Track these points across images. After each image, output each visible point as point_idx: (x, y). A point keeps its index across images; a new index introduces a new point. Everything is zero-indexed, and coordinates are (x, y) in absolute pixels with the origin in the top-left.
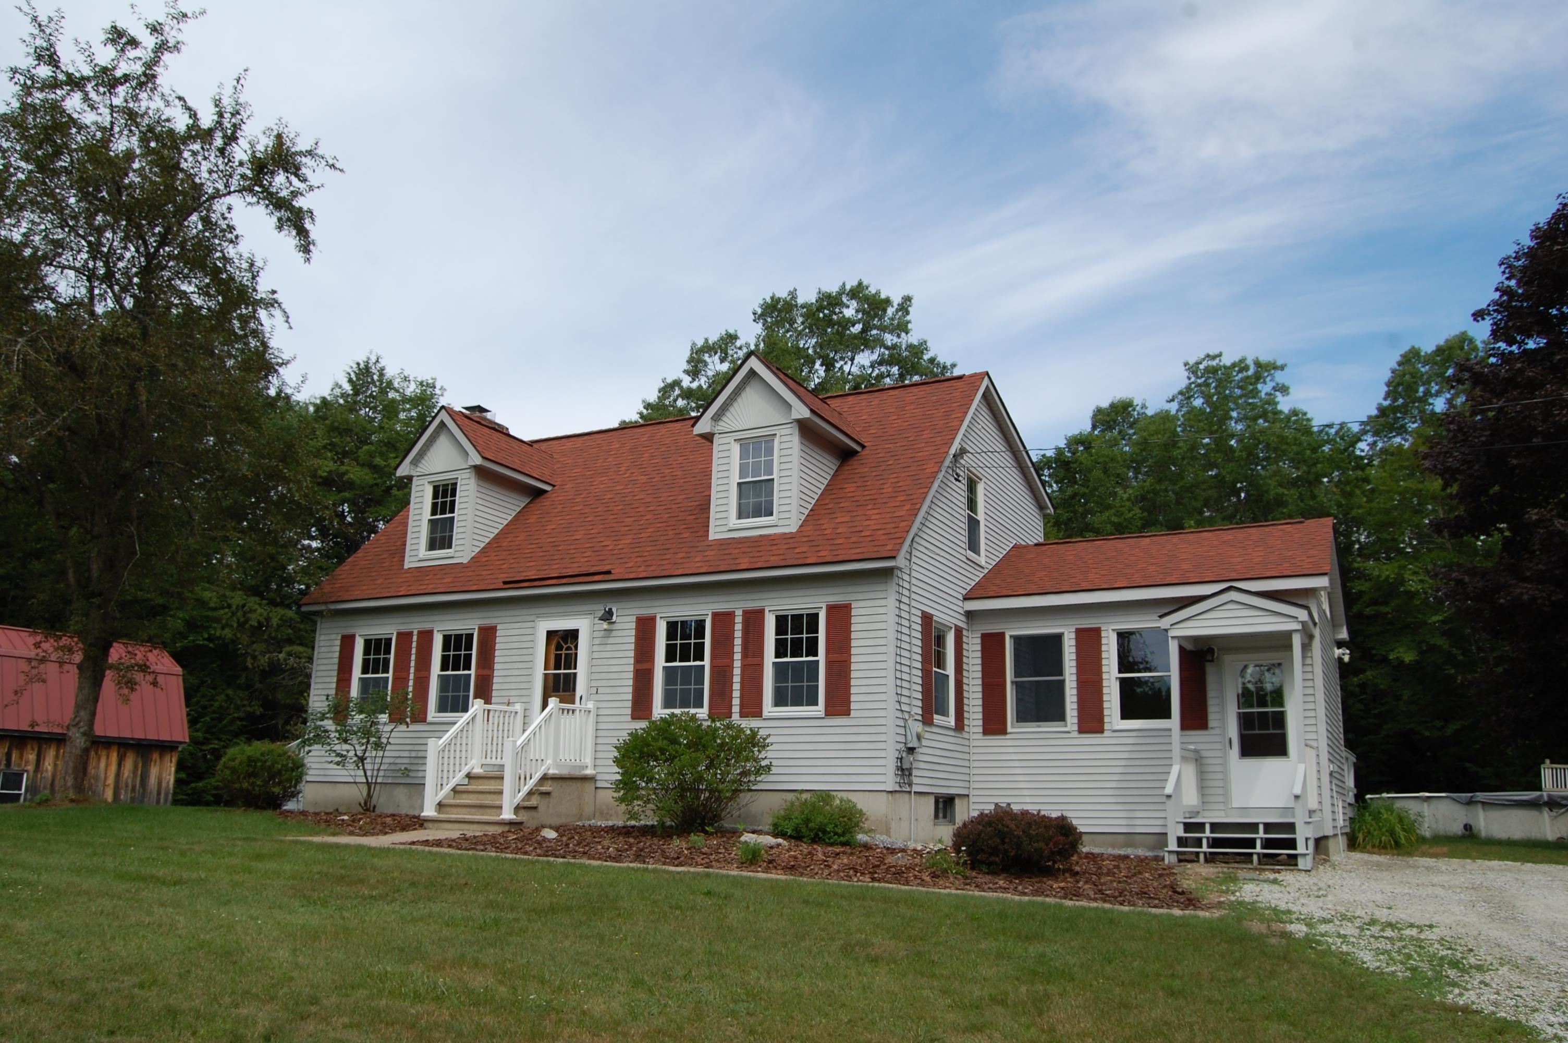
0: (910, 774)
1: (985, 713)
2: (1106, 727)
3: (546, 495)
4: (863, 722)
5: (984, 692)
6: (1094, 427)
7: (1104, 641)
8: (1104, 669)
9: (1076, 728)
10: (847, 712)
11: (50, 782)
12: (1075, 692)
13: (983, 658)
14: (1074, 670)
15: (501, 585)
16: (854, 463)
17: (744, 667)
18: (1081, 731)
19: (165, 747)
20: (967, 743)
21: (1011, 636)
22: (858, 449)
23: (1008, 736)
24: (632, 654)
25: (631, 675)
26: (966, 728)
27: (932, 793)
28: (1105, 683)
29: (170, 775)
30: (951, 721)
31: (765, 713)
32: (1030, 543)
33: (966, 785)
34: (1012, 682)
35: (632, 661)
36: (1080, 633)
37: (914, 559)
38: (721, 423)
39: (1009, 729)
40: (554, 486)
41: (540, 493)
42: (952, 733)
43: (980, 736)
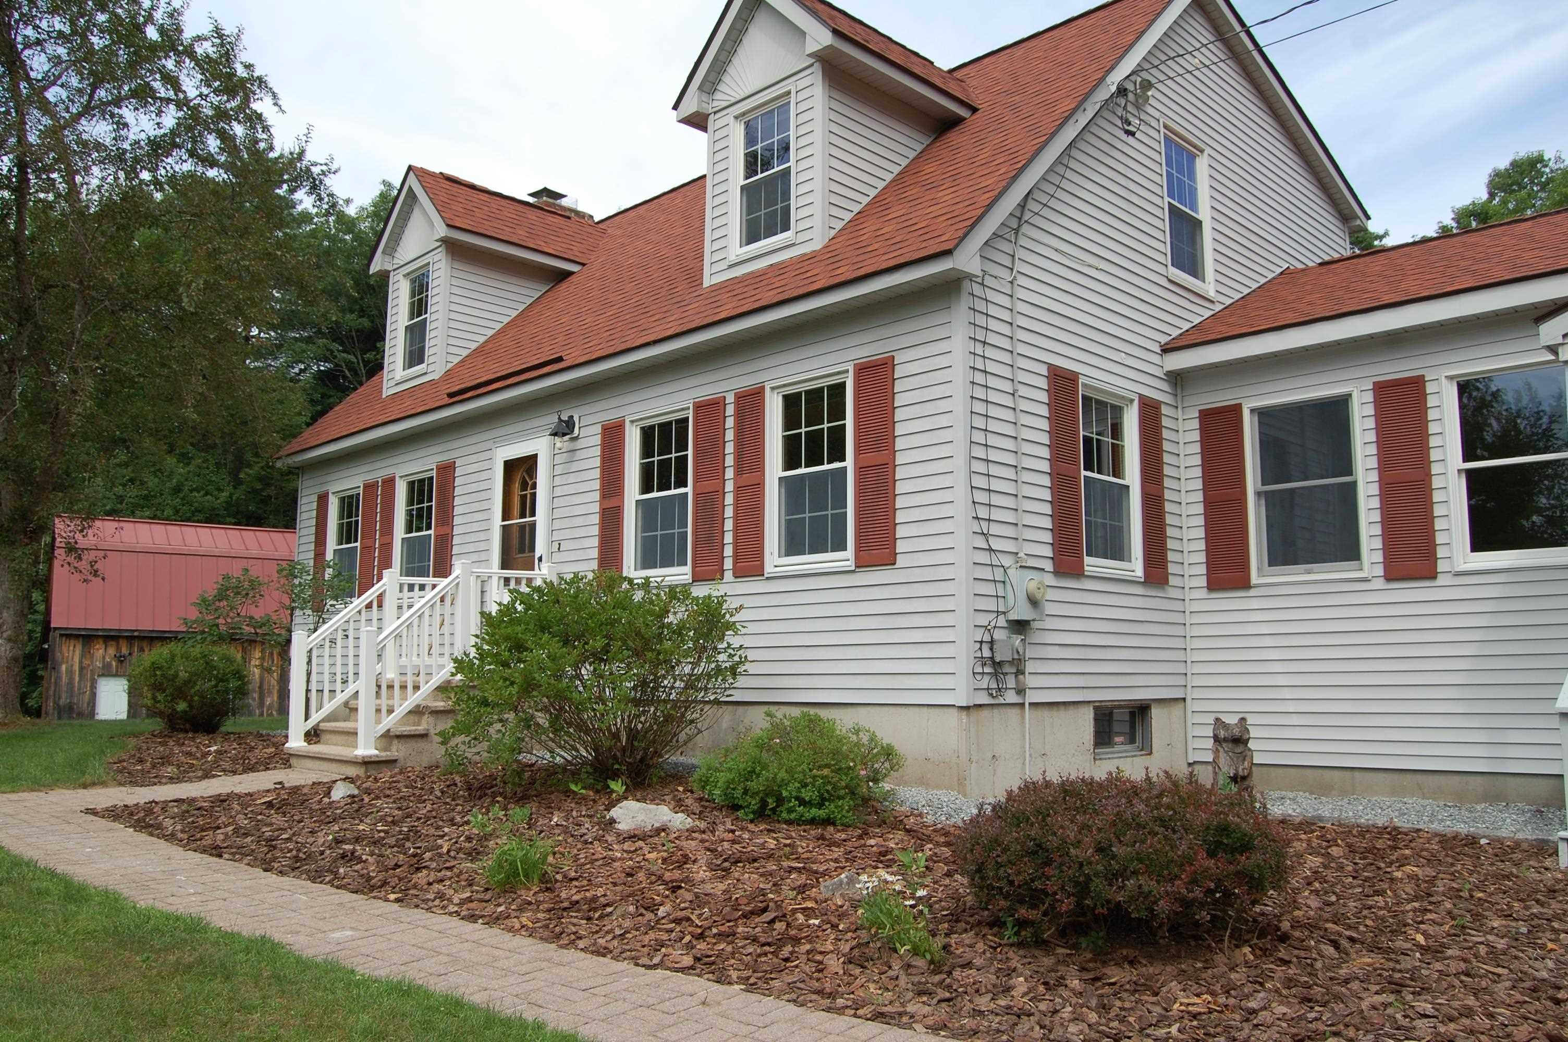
0: (1020, 672)
1: (1210, 551)
2: (1441, 566)
3: (572, 279)
4: (916, 575)
5: (1207, 515)
6: (1492, 195)
7: (1431, 401)
8: (1434, 455)
9: (1379, 571)
10: (890, 560)
12: (1376, 503)
13: (1203, 453)
14: (1373, 463)
15: (447, 400)
16: (955, 137)
17: (738, 489)
18: (1390, 577)
20: (1178, 606)
21: (1252, 411)
22: (963, 112)
23: (1252, 592)
24: (596, 485)
25: (596, 519)
26: (1172, 580)
27: (1089, 702)
28: (1436, 483)
30: (1136, 566)
31: (769, 569)
32: (1311, 264)
33: (1180, 681)
34: (1258, 494)
35: (597, 496)
36: (1382, 390)
37: (1019, 266)
38: (718, 96)
39: (1255, 579)
40: (584, 265)
41: (565, 275)
42: (1140, 590)
43: (1203, 593)
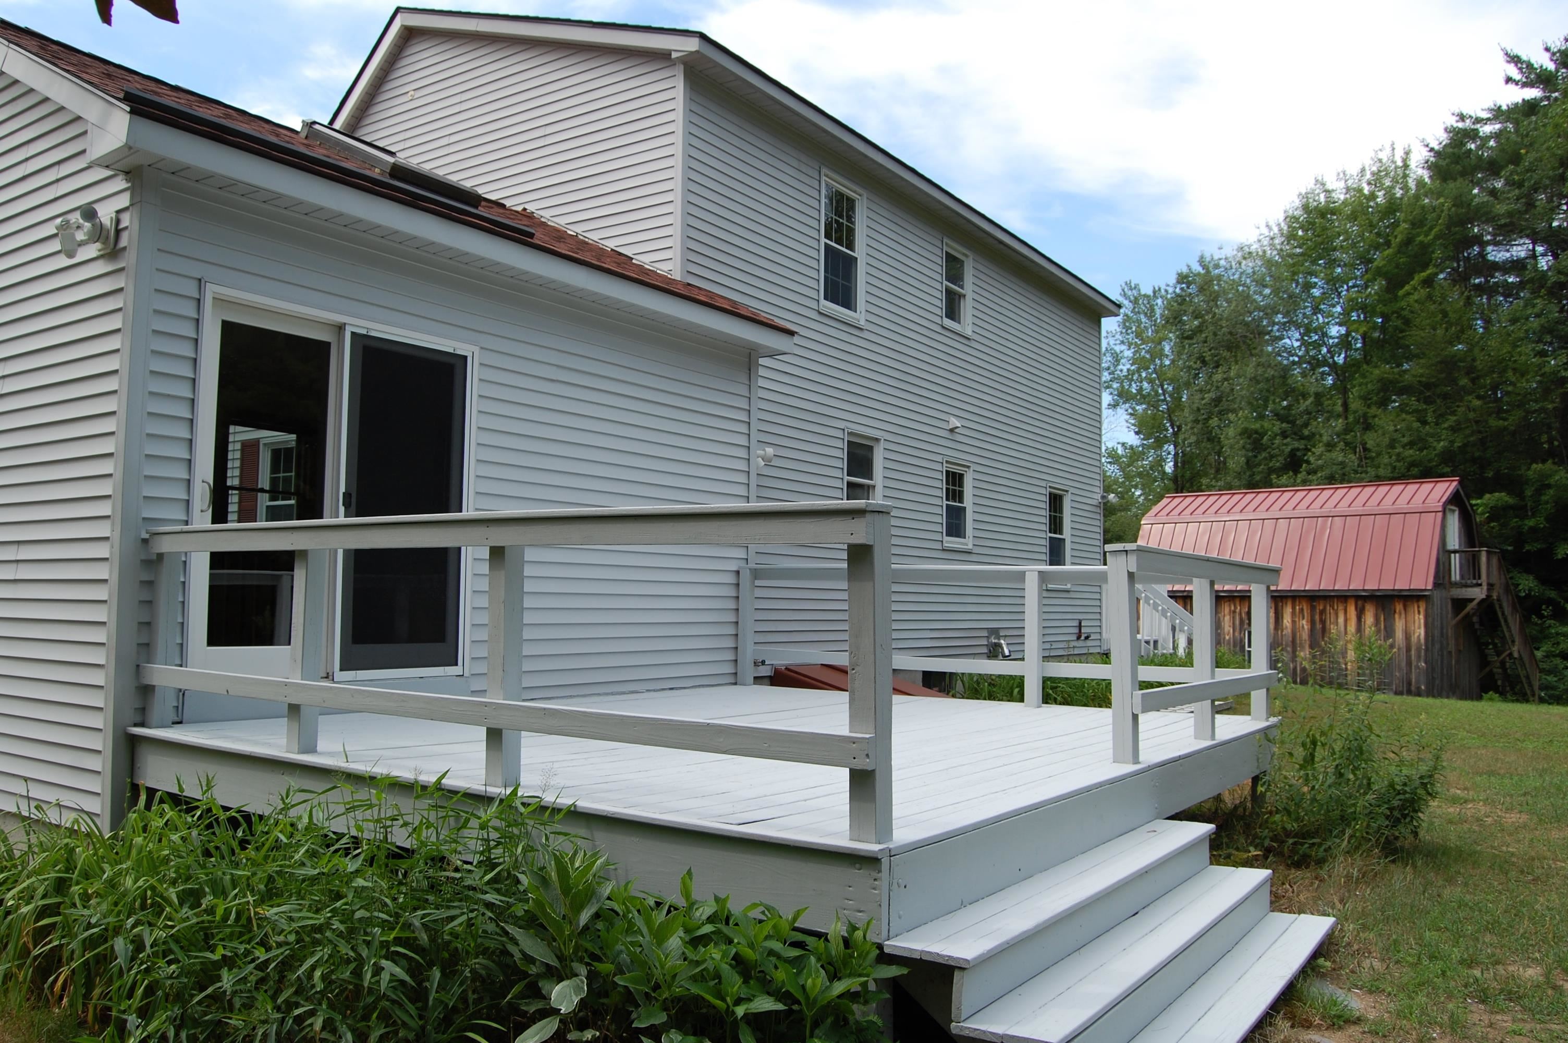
11: (1291, 639)
19: (1409, 598)
29: (1419, 628)
